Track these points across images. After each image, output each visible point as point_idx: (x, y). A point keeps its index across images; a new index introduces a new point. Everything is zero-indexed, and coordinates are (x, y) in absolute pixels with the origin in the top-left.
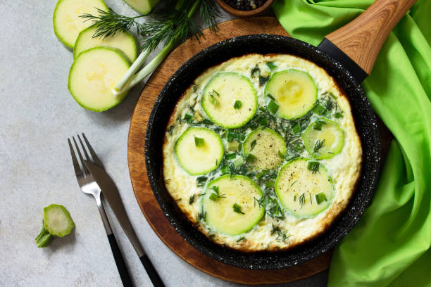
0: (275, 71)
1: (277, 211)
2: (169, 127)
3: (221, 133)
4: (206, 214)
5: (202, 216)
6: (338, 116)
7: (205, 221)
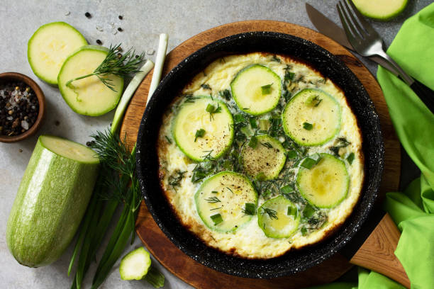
0: (346, 162)
1: (200, 175)
2: (279, 57)
3: (276, 112)
4: (193, 102)
5: (191, 99)
6: (304, 231)
7: (185, 102)
